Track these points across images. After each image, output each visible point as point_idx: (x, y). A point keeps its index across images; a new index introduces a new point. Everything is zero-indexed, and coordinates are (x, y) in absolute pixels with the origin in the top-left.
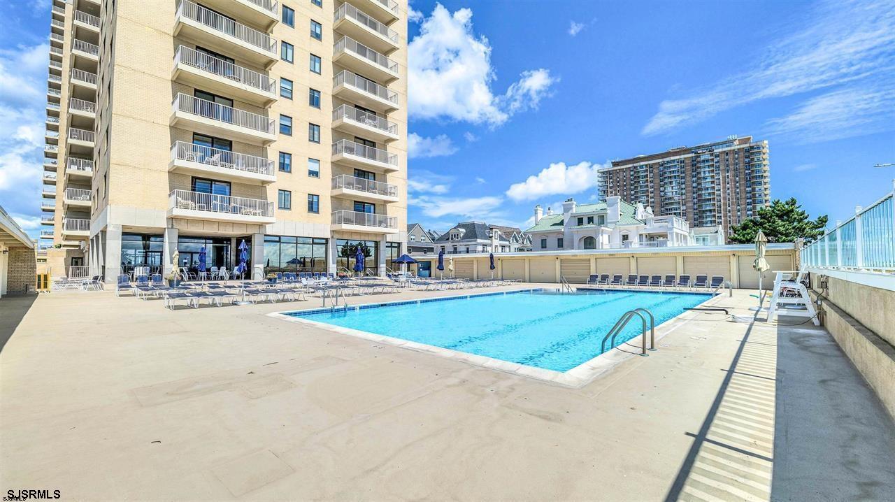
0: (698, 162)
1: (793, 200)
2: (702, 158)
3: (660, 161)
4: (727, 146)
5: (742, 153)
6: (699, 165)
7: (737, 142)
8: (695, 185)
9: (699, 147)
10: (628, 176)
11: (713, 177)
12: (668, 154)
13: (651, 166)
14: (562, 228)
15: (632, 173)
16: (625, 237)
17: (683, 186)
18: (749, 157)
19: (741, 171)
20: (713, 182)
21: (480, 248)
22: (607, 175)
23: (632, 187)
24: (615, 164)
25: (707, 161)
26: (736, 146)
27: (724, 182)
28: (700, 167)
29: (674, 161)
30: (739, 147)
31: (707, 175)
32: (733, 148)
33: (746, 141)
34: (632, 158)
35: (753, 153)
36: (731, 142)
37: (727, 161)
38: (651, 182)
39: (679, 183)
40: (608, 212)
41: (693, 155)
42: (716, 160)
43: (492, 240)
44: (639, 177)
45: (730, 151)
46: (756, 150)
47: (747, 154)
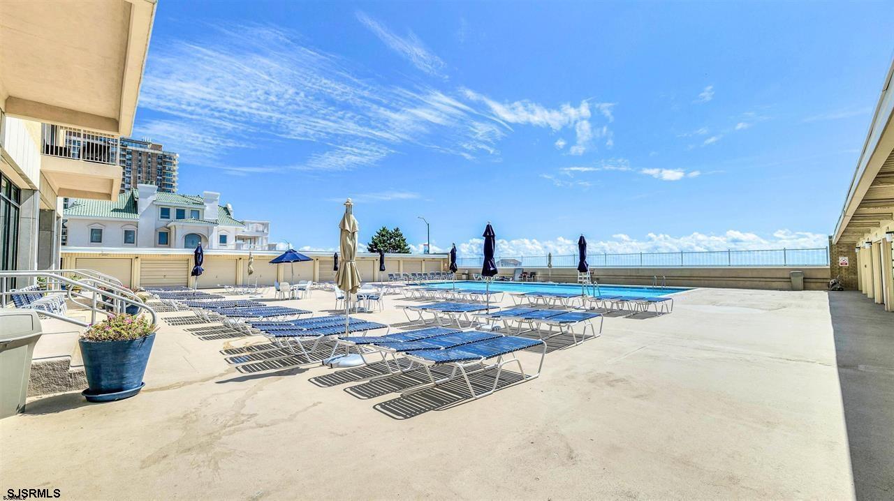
4: (141, 147)
5: (155, 159)
7: (149, 146)
16: (223, 239)
18: (161, 164)
19: (153, 175)
26: (149, 150)
30: (152, 151)
32: (147, 150)
33: (158, 147)
35: (164, 162)
36: (143, 144)
37: (140, 161)
40: (206, 208)
42: (128, 157)
45: (144, 152)
46: (168, 160)
47: (160, 161)
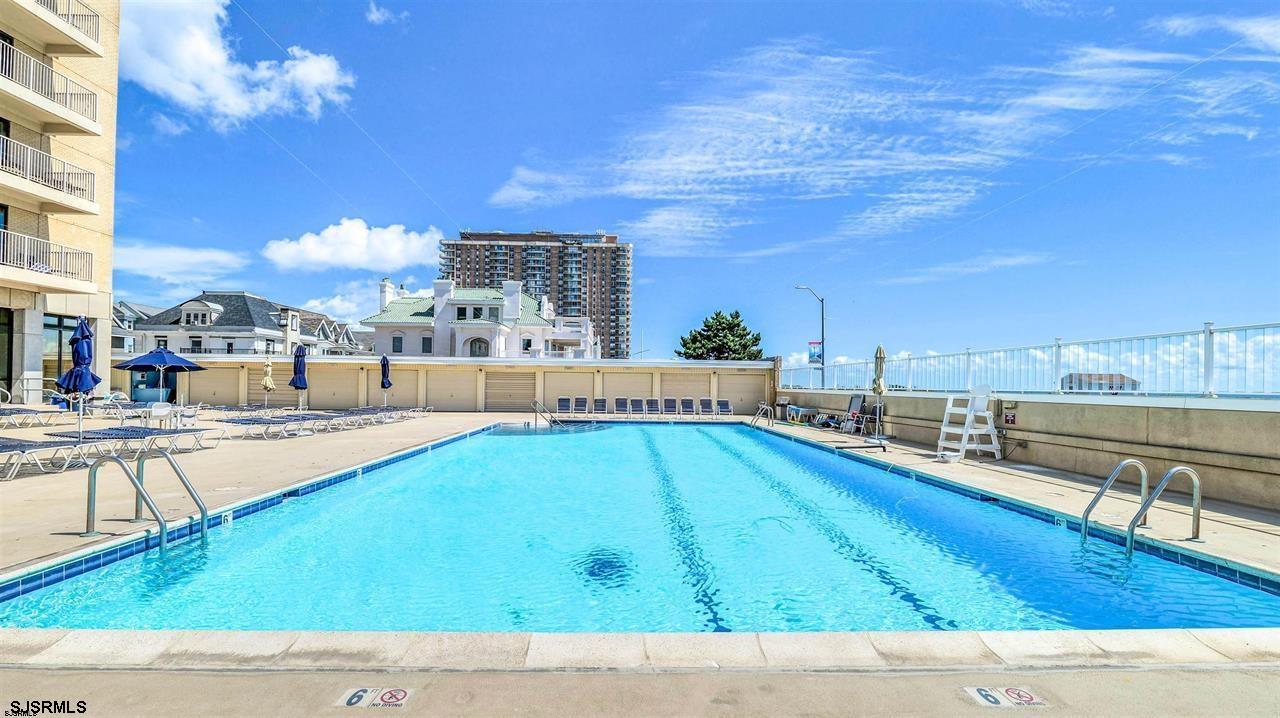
0: (566, 255)
1: (737, 313)
2: (570, 250)
3: (523, 243)
4: (595, 242)
5: (609, 253)
6: (566, 258)
7: (604, 240)
8: (561, 282)
9: (567, 236)
10: (482, 257)
11: (580, 276)
12: (533, 237)
13: (512, 248)
14: (431, 321)
15: (487, 253)
16: (528, 344)
17: (548, 282)
18: (614, 259)
19: (607, 274)
20: (579, 283)
21: (261, 346)
22: (453, 250)
23: (487, 274)
24: (464, 236)
25: (575, 255)
26: (603, 244)
27: (591, 285)
28: (566, 262)
29: (539, 248)
30: (606, 245)
31: (574, 272)
32: (601, 245)
33: (612, 239)
34: (487, 232)
35: (618, 256)
36: (597, 238)
37: (595, 259)
38: (512, 270)
39: (543, 277)
40: (505, 303)
41: (561, 244)
42: (584, 256)
43: (285, 332)
44: (496, 261)
45: (598, 248)
46: (621, 253)
47: (613, 255)
